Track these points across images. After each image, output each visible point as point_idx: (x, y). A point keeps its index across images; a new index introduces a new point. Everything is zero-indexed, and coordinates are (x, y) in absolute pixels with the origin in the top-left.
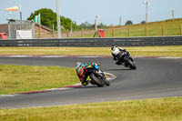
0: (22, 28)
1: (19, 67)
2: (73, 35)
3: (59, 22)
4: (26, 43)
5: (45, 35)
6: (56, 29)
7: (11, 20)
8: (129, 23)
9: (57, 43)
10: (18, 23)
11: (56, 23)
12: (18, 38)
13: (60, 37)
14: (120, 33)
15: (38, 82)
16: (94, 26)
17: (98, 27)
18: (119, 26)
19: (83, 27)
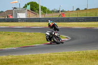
0: (20, 12)
1: (19, 33)
2: (47, 16)
3: (40, 9)
4: (22, 20)
5: (32, 16)
6: (38, 13)
7: (14, 8)
8: (78, 9)
9: (39, 20)
10: (18, 9)
11: (38, 10)
12: (18, 17)
13: (40, 17)
14: (73, 15)
15: (29, 41)
16: (59, 11)
17: (61, 11)
18: (73, 11)
19: (53, 11)
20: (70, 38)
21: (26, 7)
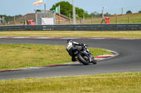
0: (46, 17)
2: (85, 22)
3: (74, 12)
4: (49, 28)
5: (63, 22)
6: (72, 17)
7: (38, 11)
8: (129, 12)
9: (73, 28)
10: (43, 12)
11: (72, 13)
12: (43, 24)
13: (75, 23)
14: (122, 20)
16: (101, 15)
17: (105, 15)
18: (121, 15)
19: (93, 15)
20: (117, 54)
21: (55, 9)
